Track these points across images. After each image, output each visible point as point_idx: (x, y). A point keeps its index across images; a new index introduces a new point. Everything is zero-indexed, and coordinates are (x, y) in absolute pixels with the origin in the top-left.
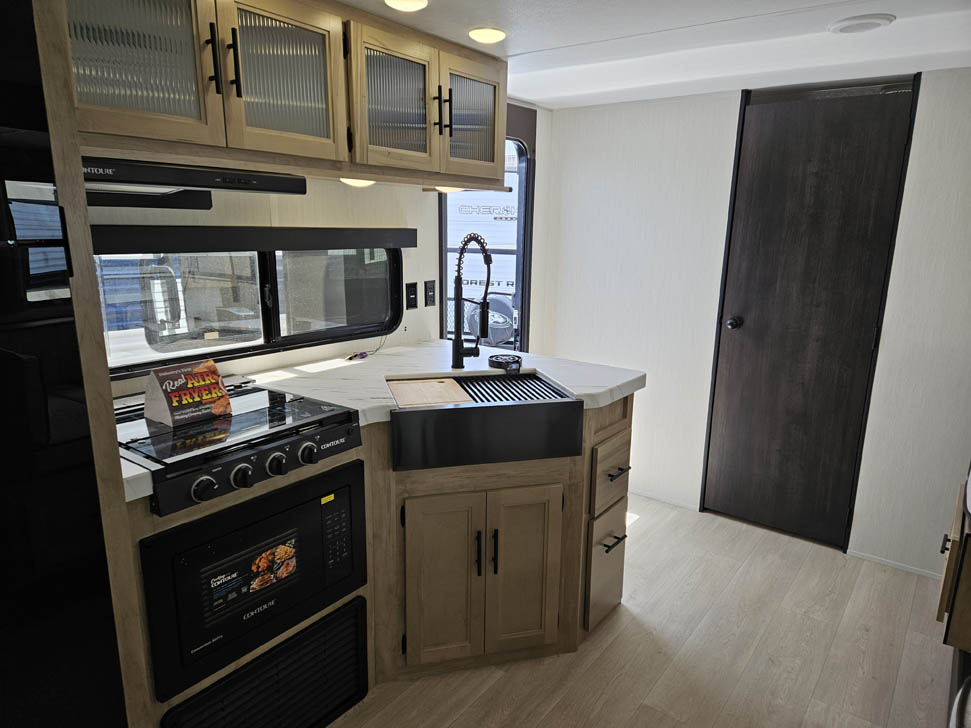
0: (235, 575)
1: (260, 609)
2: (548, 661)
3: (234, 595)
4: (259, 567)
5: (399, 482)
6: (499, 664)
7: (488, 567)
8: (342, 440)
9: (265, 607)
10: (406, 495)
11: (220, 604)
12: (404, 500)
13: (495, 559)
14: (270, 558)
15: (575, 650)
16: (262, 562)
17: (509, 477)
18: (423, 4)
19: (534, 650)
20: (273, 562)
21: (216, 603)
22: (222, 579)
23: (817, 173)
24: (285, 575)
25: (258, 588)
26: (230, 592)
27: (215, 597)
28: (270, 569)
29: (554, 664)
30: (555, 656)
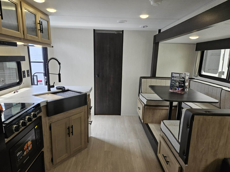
0: (21, 152)
1: (26, 159)
2: (83, 152)
3: (21, 157)
4: (25, 148)
5: (49, 120)
6: (73, 156)
7: (71, 134)
8: (38, 111)
9: (27, 159)
10: (51, 123)
11: (19, 160)
12: (50, 124)
13: (72, 132)
14: (27, 145)
15: (87, 147)
16: (26, 147)
17: (73, 113)
18: (44, 1)
19: (79, 151)
20: (28, 146)
21: (18, 161)
22: (19, 153)
23: (109, 47)
24: (30, 149)
25: (25, 154)
26: (20, 157)
27: (18, 159)
28: (27, 148)
29: (84, 152)
30: (84, 150)
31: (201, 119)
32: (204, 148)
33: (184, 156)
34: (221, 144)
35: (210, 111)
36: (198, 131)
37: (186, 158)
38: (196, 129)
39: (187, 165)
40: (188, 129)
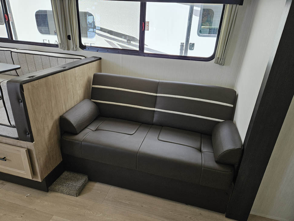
31: (30, 87)
32: (42, 116)
33: (28, 135)
34: (53, 105)
35: (33, 76)
36: (31, 101)
37: (31, 136)
38: (29, 100)
39: (34, 142)
40: (22, 104)
